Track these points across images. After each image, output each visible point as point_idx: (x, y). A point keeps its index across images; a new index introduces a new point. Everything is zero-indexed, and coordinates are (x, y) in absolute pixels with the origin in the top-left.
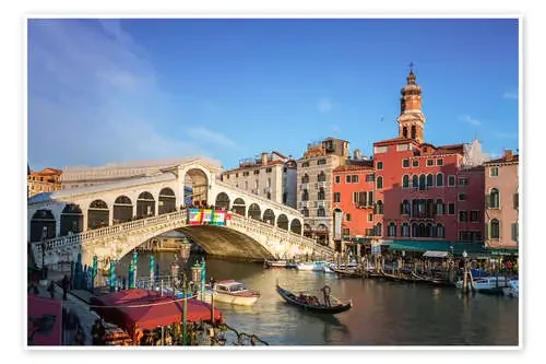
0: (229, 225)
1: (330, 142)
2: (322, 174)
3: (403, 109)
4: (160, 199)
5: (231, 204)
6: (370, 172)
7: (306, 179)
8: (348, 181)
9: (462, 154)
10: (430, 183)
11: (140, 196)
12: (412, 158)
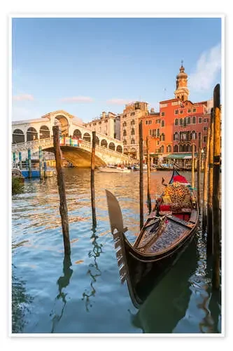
0: (80, 146)
1: (138, 104)
2: (133, 121)
3: (177, 87)
4: (41, 132)
5: (82, 136)
6: (158, 118)
7: (125, 124)
8: (147, 123)
9: (206, 105)
10: (189, 122)
11: (28, 130)
12: (179, 109)
